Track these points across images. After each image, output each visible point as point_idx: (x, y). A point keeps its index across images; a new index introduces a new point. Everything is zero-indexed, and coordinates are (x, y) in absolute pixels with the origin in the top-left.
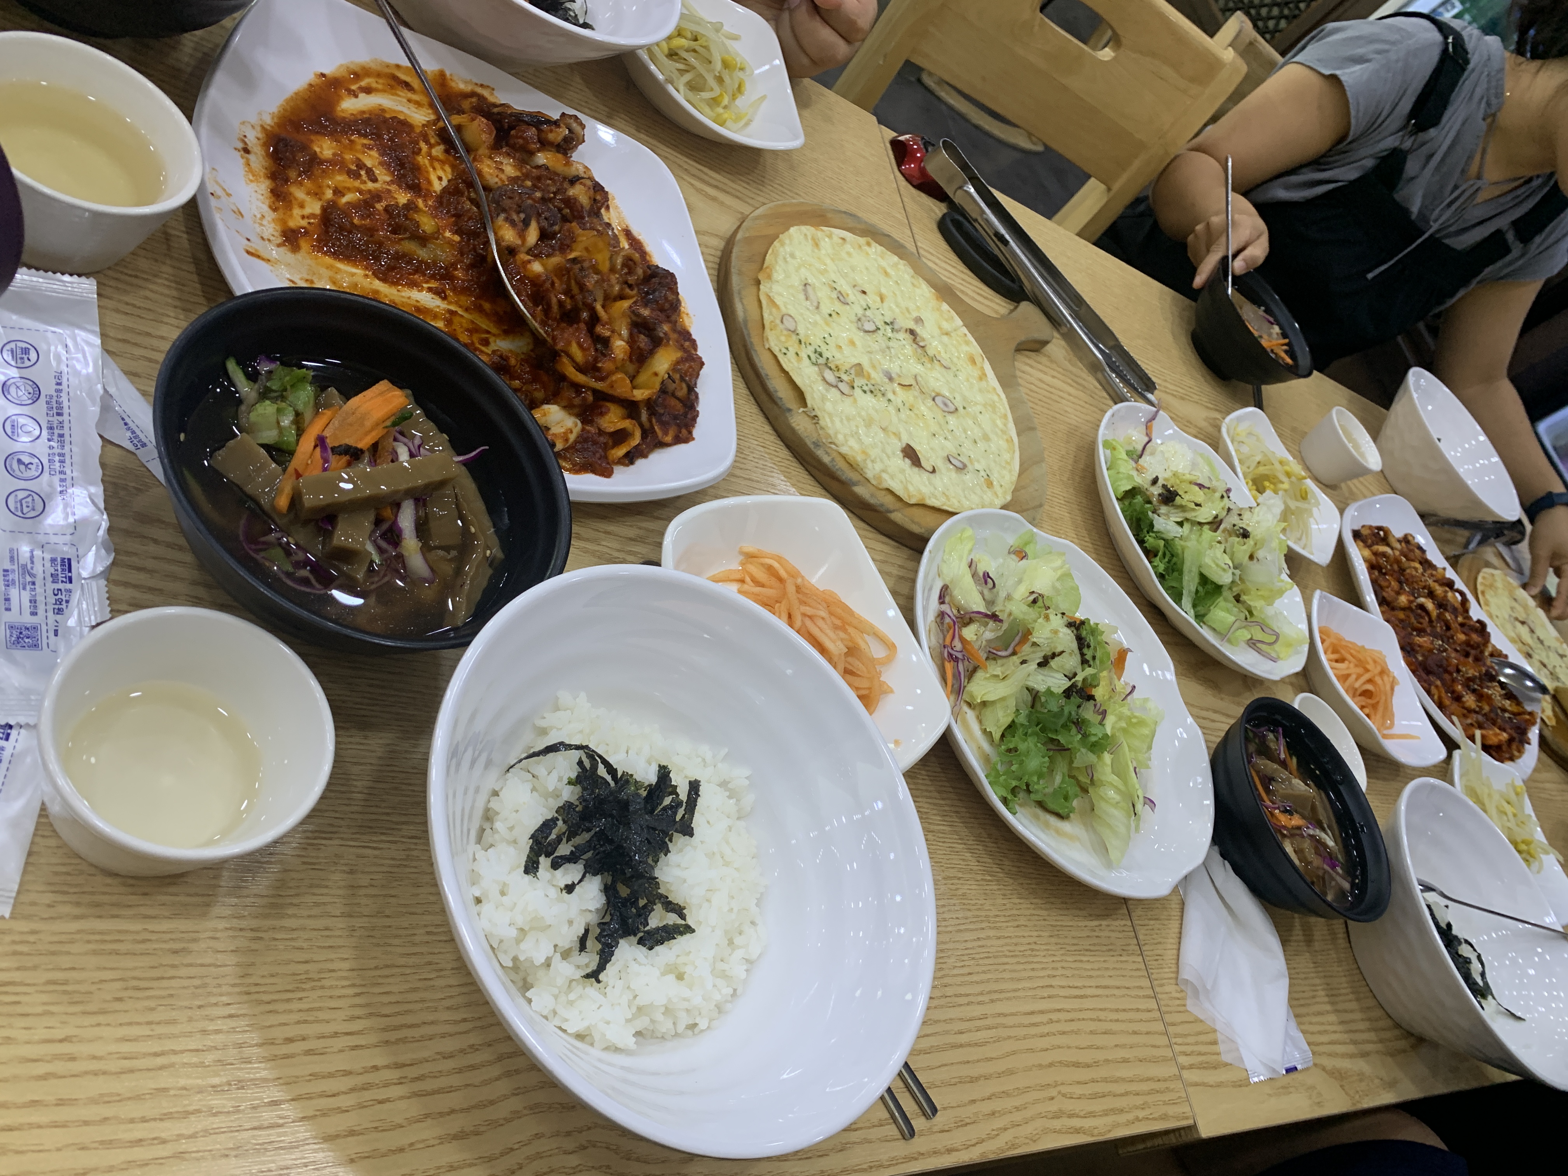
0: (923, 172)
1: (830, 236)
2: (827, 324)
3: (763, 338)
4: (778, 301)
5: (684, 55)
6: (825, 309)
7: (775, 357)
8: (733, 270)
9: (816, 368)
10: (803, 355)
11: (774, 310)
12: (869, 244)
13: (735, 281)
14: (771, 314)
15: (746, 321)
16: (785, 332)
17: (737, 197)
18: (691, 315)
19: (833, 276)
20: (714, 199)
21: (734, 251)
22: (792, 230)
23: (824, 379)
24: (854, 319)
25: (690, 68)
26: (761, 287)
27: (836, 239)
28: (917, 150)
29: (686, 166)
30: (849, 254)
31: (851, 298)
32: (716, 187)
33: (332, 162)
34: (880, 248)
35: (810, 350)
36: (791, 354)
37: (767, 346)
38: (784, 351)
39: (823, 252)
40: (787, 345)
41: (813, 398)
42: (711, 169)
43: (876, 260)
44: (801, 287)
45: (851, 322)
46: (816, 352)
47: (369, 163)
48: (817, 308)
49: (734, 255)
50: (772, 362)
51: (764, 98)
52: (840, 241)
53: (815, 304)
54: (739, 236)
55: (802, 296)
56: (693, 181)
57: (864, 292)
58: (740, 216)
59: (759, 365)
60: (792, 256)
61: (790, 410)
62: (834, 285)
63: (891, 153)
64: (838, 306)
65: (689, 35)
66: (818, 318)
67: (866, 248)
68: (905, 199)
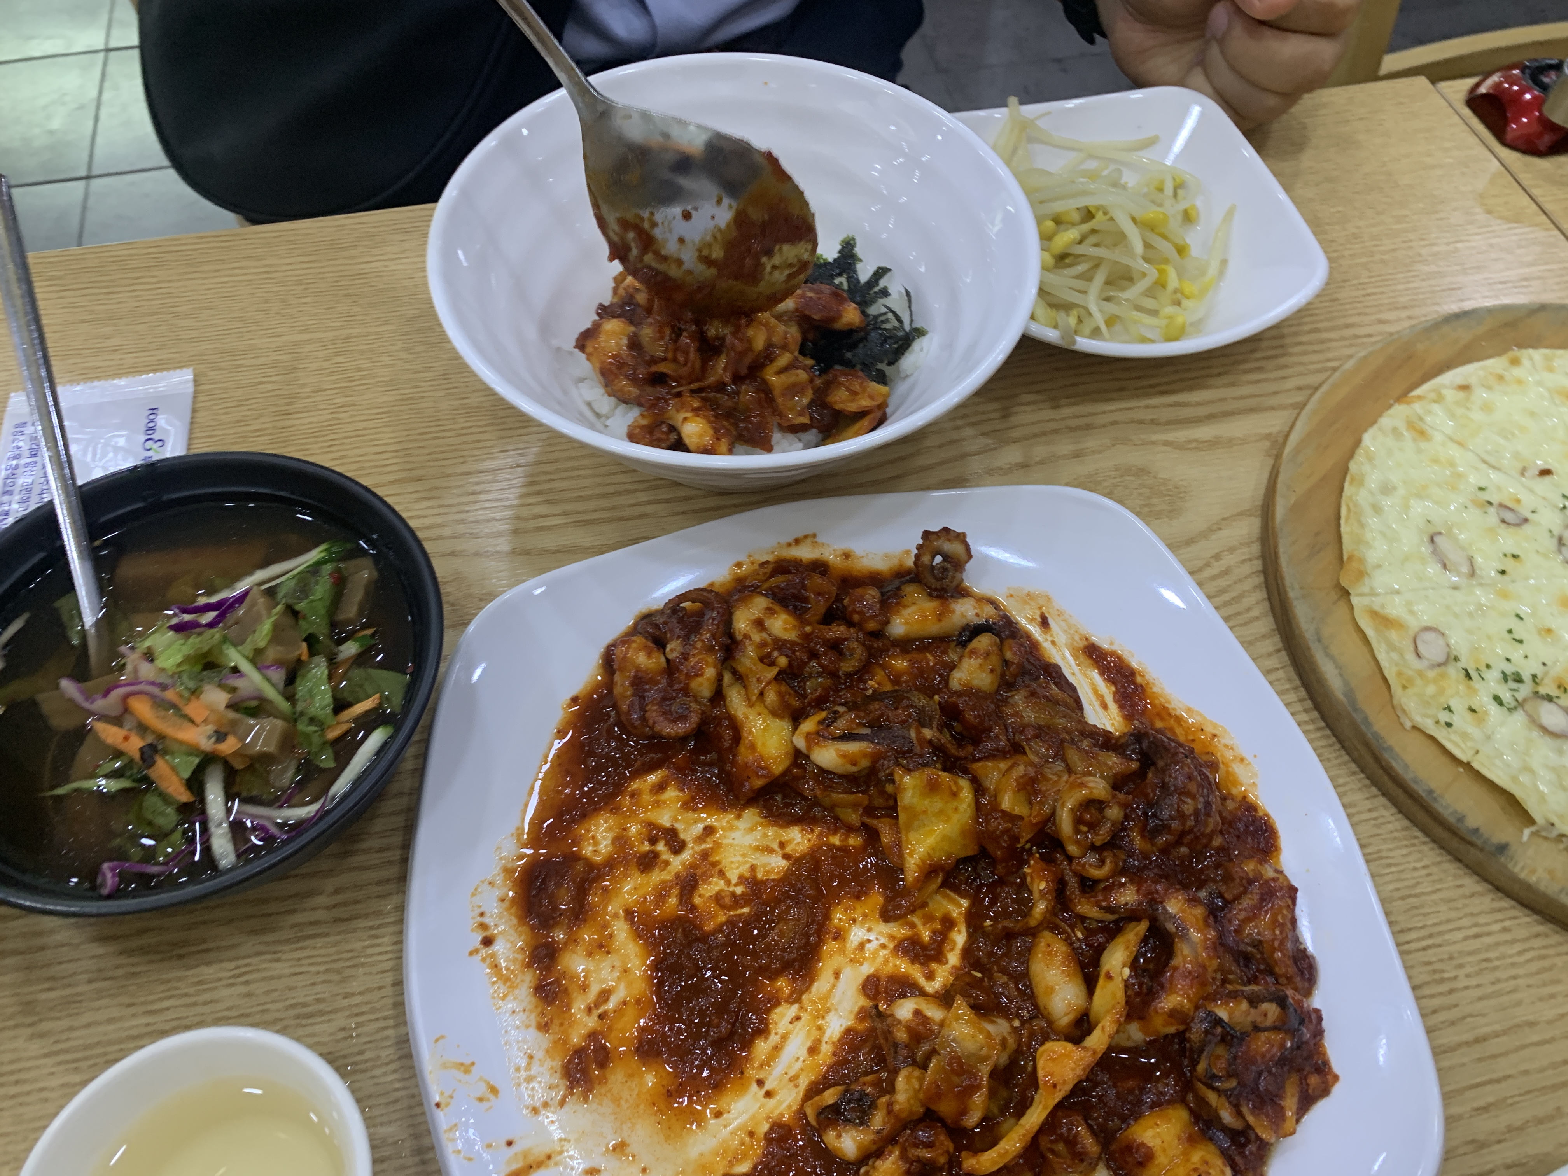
0: (1549, 126)
1: (1439, 399)
2: (1504, 595)
3: (1395, 711)
4: (1395, 608)
6: (1488, 566)
7: (1432, 738)
8: (1291, 594)
9: (1519, 717)
10: (1484, 700)
11: (1393, 635)
12: (1515, 362)
13: (1302, 612)
14: (1392, 647)
15: (1350, 693)
16: (1431, 674)
19: (1474, 480)
21: (1281, 550)
22: (1369, 439)
23: (1545, 730)
24: (1552, 544)
26: (1355, 600)
27: (1450, 395)
28: (1522, 92)
29: (1148, 415)
30: (1487, 408)
31: (1528, 501)
32: (1211, 418)
34: (1537, 355)
35: (1492, 683)
36: (1461, 719)
37: (1408, 725)
38: (1444, 717)
39: (1438, 437)
40: (1443, 700)
41: (1542, 798)
42: (1191, 389)
43: (1540, 383)
44: (1426, 549)
45: (1546, 556)
46: (1505, 677)
48: (1472, 574)
49: (1283, 560)
50: (1431, 751)
51: (1230, 214)
52: (1461, 395)
53: (1465, 569)
54: (1280, 511)
55: (1433, 569)
57: (1545, 472)
59: (1408, 777)
60: (1387, 489)
61: (1502, 848)
62: (1486, 496)
64: (1508, 540)
66: (1482, 596)
67: (1517, 372)
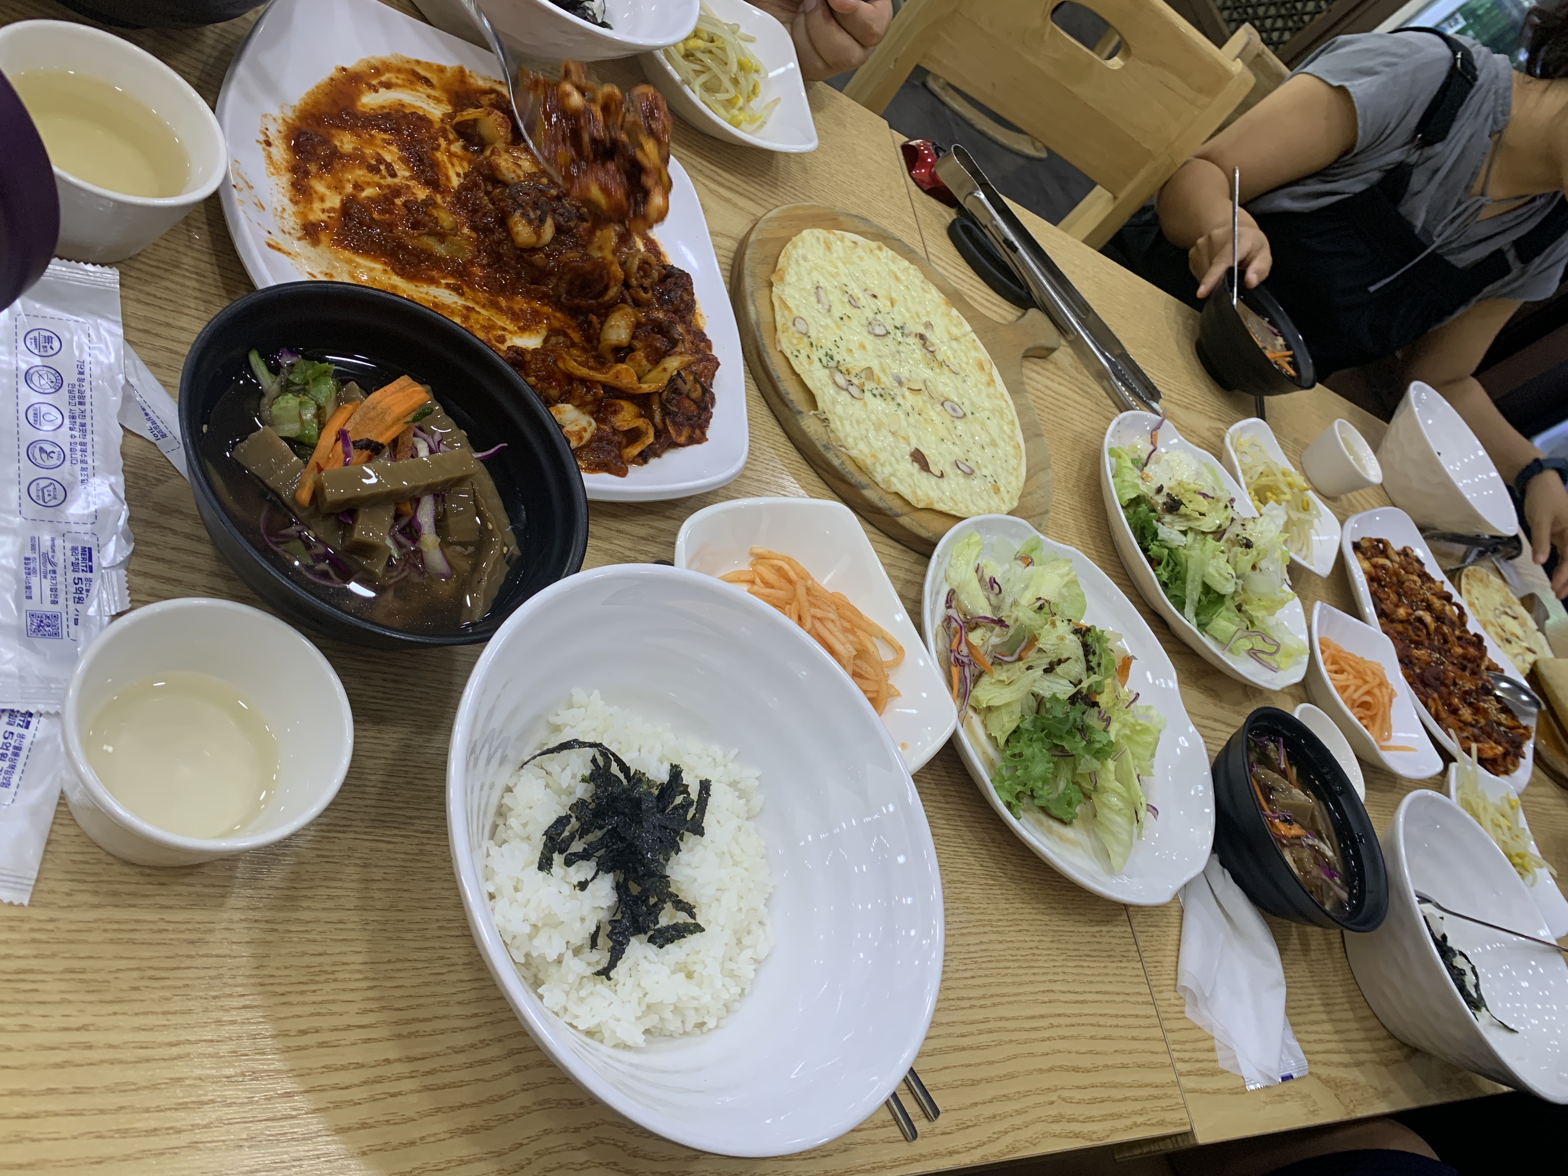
0: (933, 177)
1: (842, 240)
2: (839, 327)
3: (775, 341)
4: (790, 303)
5: (699, 55)
6: (837, 312)
7: (787, 359)
8: (746, 272)
9: (827, 371)
10: (815, 358)
11: (786, 312)
12: (880, 248)
13: (748, 282)
14: (783, 316)
15: (758, 324)
16: (797, 335)
17: (751, 199)
18: (705, 315)
19: (844, 280)
20: (727, 200)
21: (748, 252)
22: (806, 233)
23: (835, 383)
24: (865, 323)
25: (707, 69)
26: (774, 289)
27: (848, 243)
28: (928, 156)
29: (700, 167)
30: (861, 258)
31: (862, 302)
32: (730, 189)
33: (351, 157)
34: (891, 252)
35: (821, 353)
36: (803, 356)
37: (779, 349)
38: (796, 353)
39: (835, 255)
40: (798, 347)
41: (824, 401)
42: (724, 170)
43: (887, 264)
44: (813, 290)
45: (862, 326)
46: (827, 355)
47: (388, 158)
48: (829, 311)
49: (747, 257)
50: (784, 364)
51: (778, 100)
52: (852, 245)
53: (827, 307)
54: (753, 237)
55: (813, 299)
56: (707, 183)
57: (875, 296)
58: (752, 218)
59: (771, 367)
60: (805, 259)
61: (800, 413)
62: (845, 288)
63: (902, 157)
64: (849, 310)
65: (705, 36)
66: (829, 321)
67: (877, 252)
68: (915, 204)
